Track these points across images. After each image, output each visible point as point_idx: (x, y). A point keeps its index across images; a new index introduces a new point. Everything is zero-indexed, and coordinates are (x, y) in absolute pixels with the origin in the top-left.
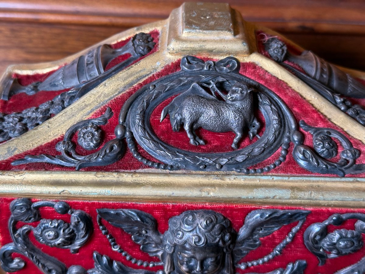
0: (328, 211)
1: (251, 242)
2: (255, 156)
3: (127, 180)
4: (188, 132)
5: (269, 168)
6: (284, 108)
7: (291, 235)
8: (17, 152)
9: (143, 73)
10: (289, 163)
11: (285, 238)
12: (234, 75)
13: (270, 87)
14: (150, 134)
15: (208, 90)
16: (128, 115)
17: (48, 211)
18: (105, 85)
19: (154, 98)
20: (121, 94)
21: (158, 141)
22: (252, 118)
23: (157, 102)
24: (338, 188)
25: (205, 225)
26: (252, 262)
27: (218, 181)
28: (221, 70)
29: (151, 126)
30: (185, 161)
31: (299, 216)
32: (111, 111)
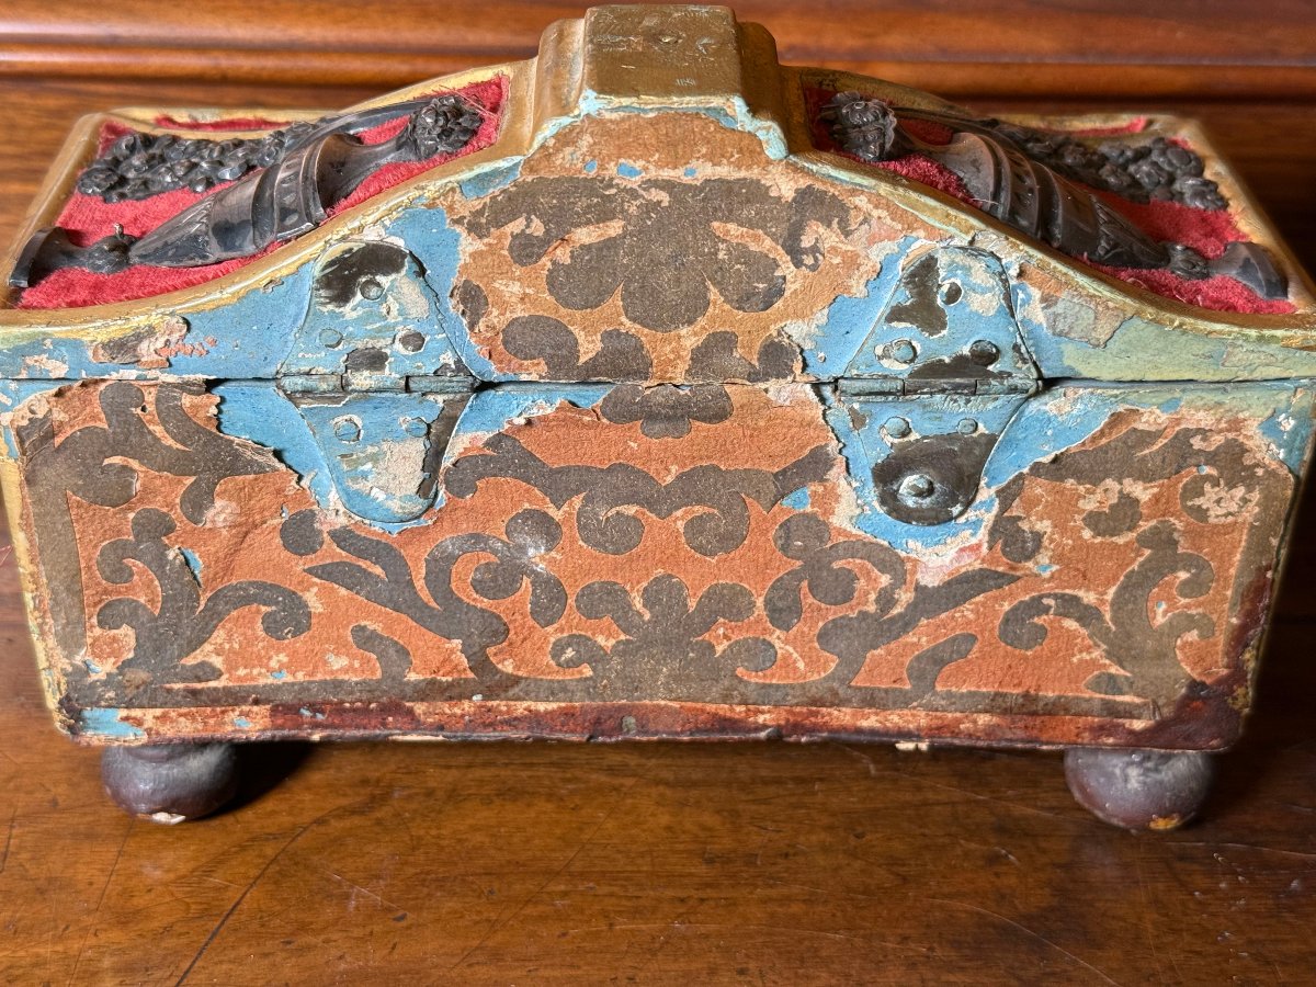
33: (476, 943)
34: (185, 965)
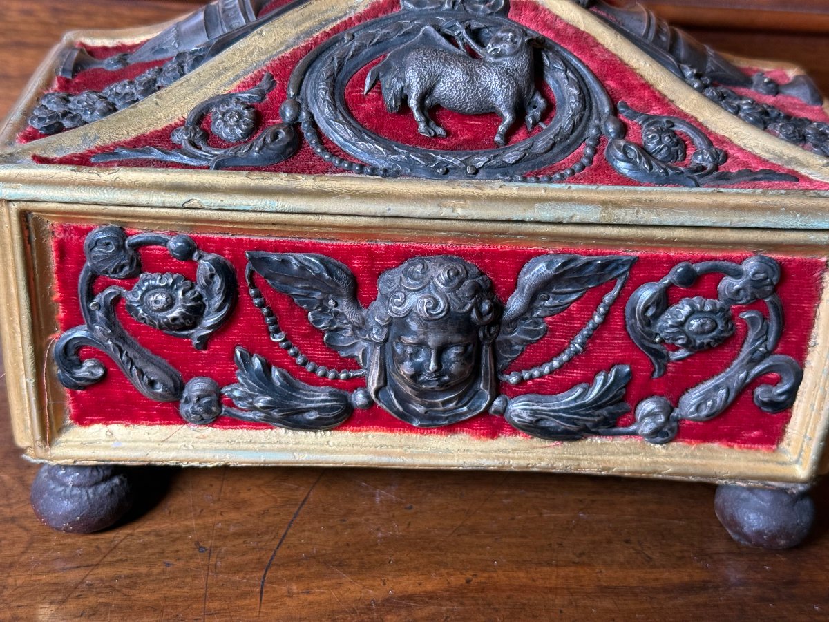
0: (669, 257)
1: (529, 325)
2: (537, 155)
3: (304, 187)
4: (415, 110)
5: (562, 175)
6: (589, 78)
7: (601, 310)
8: (99, 143)
9: (330, 15)
10: (597, 169)
11: (591, 318)
12: (499, 19)
13: (565, 43)
14: (346, 116)
15: (450, 38)
16: (304, 83)
17: (155, 255)
18: (261, 34)
19: (353, 55)
20: (289, 50)
21: (361, 129)
22: (532, 90)
23: (358, 64)
24: (686, 204)
25: (446, 279)
26: (531, 371)
27: (470, 190)
28: (476, 10)
29: (347, 104)
30: (410, 160)
31: (616, 268)
32: (272, 77)
33: (459, 523)
34: (282, 532)
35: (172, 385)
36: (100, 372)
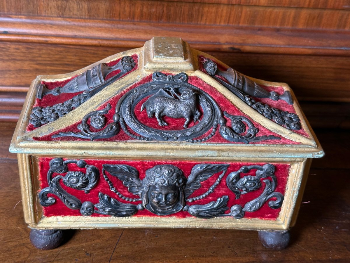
0: (240, 164)
1: (195, 184)
2: (197, 132)
3: (122, 146)
4: (157, 118)
5: (205, 139)
6: (214, 103)
7: (219, 180)
8: (54, 131)
9: (130, 82)
10: (217, 136)
11: (215, 182)
12: (185, 84)
13: (206, 91)
14: (135, 119)
15: (169, 93)
16: (121, 108)
17: (73, 166)
18: (106, 90)
19: (137, 98)
20: (116, 95)
21: (140, 124)
22: (196, 110)
23: (138, 100)
24: (244, 150)
25: (168, 174)
26: (196, 198)
27: (176, 146)
28: (177, 81)
29: (135, 114)
30: (156, 135)
31: (223, 168)
32: (110, 105)
33: (173, 242)
34: (114, 247)
35: (78, 205)
36: (54, 201)
